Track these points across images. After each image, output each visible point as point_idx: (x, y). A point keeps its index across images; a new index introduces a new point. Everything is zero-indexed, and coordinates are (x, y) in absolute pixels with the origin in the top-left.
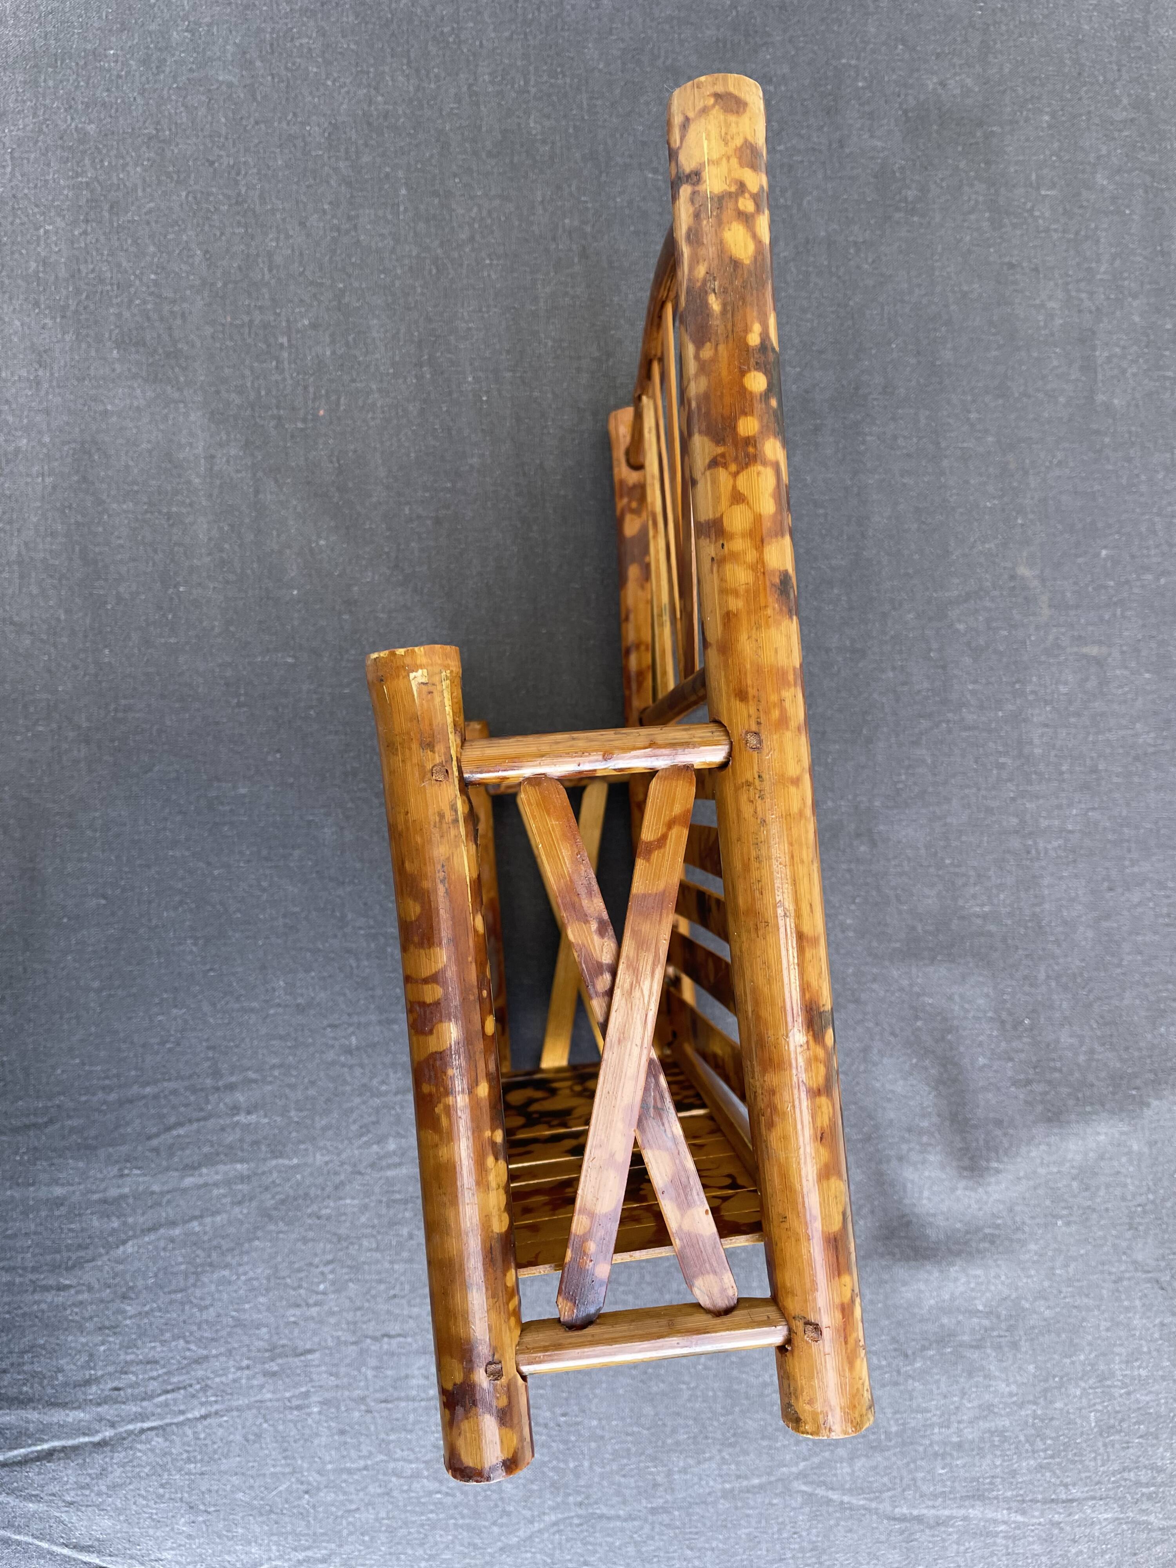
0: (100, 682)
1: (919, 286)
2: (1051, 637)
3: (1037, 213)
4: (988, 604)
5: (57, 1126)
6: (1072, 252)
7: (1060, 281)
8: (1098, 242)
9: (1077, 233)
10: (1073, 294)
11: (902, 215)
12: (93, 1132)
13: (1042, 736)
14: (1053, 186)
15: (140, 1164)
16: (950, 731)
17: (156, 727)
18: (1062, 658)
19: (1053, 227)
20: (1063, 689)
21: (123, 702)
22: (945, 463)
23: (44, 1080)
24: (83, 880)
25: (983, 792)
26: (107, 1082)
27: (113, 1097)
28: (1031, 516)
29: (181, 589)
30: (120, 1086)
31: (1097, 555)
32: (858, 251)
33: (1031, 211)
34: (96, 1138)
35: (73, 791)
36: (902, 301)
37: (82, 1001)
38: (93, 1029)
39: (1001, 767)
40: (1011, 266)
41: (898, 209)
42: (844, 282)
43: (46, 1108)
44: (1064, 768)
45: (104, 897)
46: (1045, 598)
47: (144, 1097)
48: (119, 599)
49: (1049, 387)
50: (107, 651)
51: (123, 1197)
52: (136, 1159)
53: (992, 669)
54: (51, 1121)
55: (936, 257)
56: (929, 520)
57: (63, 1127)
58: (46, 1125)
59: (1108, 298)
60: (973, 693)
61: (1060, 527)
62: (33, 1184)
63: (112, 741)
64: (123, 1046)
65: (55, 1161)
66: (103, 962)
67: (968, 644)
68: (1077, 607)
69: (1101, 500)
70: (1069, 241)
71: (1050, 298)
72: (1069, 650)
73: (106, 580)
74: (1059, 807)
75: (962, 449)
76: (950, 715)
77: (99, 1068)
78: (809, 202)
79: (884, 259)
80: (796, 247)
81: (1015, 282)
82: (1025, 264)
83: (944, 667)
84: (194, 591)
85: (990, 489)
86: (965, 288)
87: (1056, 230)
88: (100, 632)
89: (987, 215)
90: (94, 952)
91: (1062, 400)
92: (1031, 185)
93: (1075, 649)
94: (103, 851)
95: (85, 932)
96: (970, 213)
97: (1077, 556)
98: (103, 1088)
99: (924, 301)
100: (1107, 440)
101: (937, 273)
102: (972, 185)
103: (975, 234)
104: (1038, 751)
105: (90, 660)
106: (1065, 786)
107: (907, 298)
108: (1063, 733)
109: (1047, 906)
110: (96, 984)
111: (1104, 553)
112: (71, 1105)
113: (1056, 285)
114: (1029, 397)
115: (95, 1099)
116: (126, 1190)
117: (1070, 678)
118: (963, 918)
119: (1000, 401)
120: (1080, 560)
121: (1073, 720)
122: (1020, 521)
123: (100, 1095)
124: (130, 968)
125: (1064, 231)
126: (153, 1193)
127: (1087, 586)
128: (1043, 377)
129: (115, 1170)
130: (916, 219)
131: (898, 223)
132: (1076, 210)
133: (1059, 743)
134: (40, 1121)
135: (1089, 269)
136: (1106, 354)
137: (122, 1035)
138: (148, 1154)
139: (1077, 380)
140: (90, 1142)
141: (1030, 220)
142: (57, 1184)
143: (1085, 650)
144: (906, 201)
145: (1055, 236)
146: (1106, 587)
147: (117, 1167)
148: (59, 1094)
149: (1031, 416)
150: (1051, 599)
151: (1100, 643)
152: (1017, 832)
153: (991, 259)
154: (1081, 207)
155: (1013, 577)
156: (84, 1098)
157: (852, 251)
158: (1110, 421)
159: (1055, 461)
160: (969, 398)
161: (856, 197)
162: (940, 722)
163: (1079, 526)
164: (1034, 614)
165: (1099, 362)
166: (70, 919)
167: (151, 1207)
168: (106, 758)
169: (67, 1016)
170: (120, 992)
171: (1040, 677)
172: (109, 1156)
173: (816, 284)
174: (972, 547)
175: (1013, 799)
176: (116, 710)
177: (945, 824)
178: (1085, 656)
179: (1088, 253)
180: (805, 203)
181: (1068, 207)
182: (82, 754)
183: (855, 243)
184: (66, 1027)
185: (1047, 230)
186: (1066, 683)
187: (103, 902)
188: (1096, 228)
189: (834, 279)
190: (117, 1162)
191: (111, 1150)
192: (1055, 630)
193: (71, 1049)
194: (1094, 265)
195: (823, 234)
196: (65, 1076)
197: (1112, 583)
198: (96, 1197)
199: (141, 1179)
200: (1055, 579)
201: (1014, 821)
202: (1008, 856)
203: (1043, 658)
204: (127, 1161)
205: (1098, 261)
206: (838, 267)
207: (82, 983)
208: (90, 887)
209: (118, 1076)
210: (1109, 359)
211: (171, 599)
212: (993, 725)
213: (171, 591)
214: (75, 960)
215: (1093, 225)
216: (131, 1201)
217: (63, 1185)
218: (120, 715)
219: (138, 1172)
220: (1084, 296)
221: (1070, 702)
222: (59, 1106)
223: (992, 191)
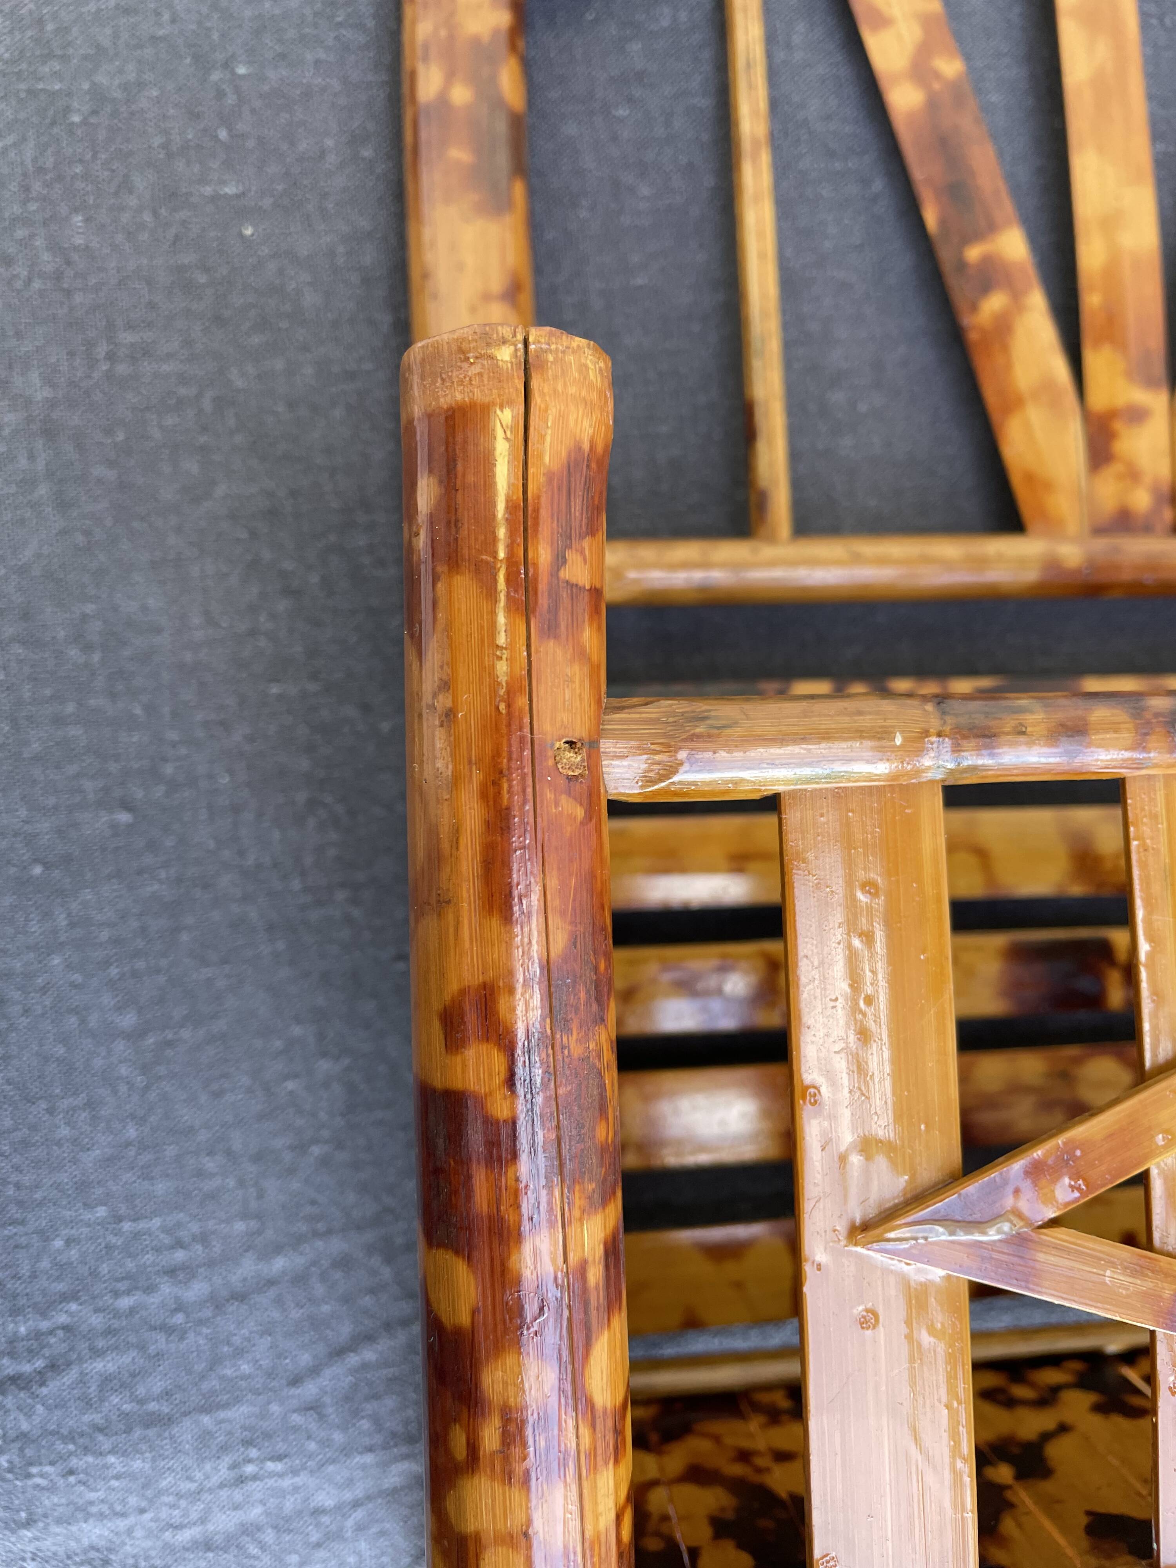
0: (69, 293)
5: (73, 1374)
12: (157, 1385)
15: (281, 1447)
17: (209, 395)
21: (127, 338)
23: (25, 1270)
24: (72, 769)
26: (180, 1255)
27: (197, 1290)
29: (242, 70)
30: (211, 1264)
34: (167, 1394)
35: (28, 554)
37: (98, 1063)
38: (132, 1132)
43: (38, 1335)
45: (127, 805)
47: (271, 1282)
48: (98, 96)
50: (78, 219)
51: (249, 1530)
52: (268, 1436)
54: (53, 1367)
57: (82, 1381)
58: (41, 1377)
62: (29, 1523)
63: (109, 431)
64: (210, 1164)
65: (74, 1462)
66: (141, 964)
73: (65, 59)
77: (156, 1222)
84: (272, 74)
88: (60, 178)
90: (116, 941)
94: (113, 696)
95: (87, 895)
98: (171, 1272)
105: (39, 242)
110: (128, 1020)
112: (96, 1321)
115: (154, 1300)
116: (255, 1513)
123: (167, 1289)
124: (207, 972)
126: (318, 1512)
129: (222, 1470)
134: (27, 1368)
137: (203, 1136)
138: (296, 1419)
140: (152, 1406)
142: (87, 1517)
147: (227, 1460)
148: (65, 1298)
156: (125, 1303)
166: (47, 866)
167: (318, 1545)
168: (99, 471)
169: (65, 1104)
170: (186, 1034)
172: (205, 1436)
176: (111, 357)
182: (40, 465)
184: (64, 1132)
187: (124, 817)
190: (224, 1449)
191: (206, 1420)
193: (83, 1186)
196: (74, 1253)
198: (185, 1536)
199: (287, 1483)
204: (248, 1443)
207: (93, 1021)
208: (88, 785)
209: (203, 1239)
211: (220, 95)
213: (215, 76)
214: (69, 967)
216: (269, 1536)
217: (101, 1516)
218: (122, 369)
219: (278, 1467)
222: (66, 1328)
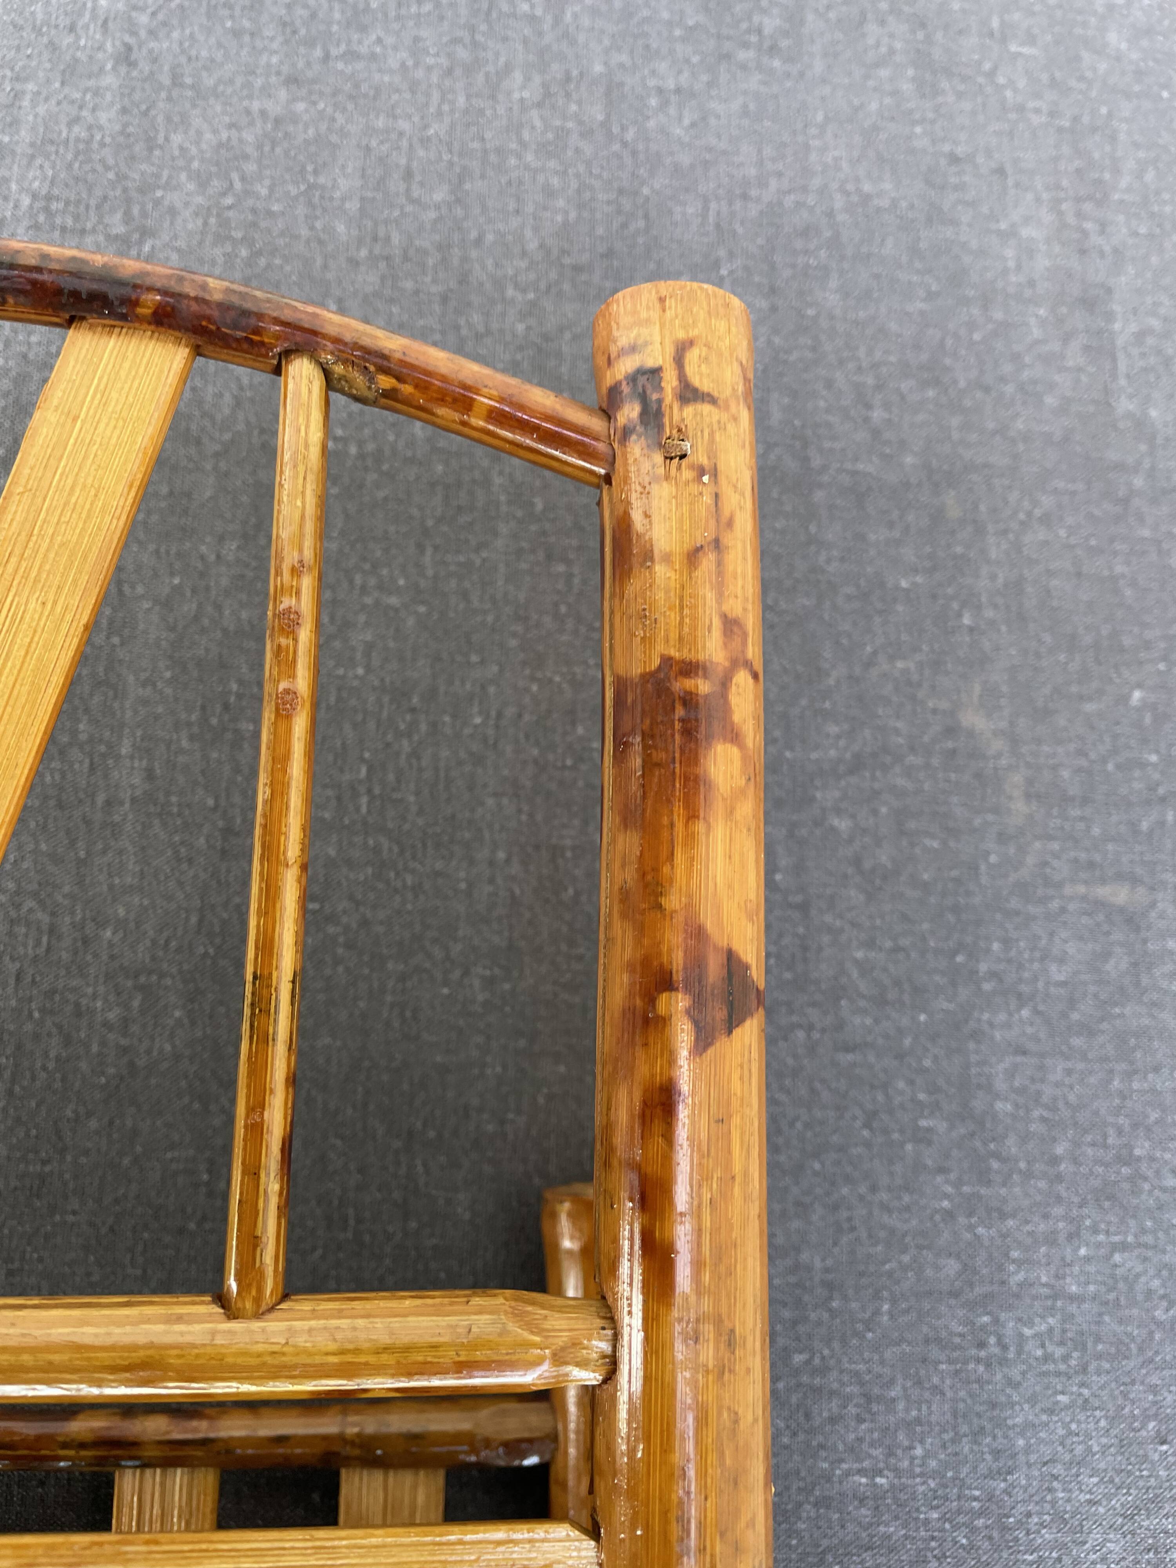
1: (780, 175)
2: (1030, 860)
3: (1001, 80)
4: (901, 782)
6: (1066, 150)
7: (1045, 196)
8: (1113, 138)
9: (1076, 119)
10: (1071, 220)
11: (751, 54)
13: (1011, 1074)
14: (1031, 39)
16: (812, 1049)
18: (1055, 905)
19: (1031, 105)
20: (1057, 973)
22: (819, 496)
25: (884, 1196)
28: (989, 613)
31: (1124, 699)
32: (665, 104)
33: (991, 74)
36: (745, 197)
39: (923, 1138)
40: (954, 159)
41: (746, 45)
42: (634, 153)
44: (1059, 1150)
46: (1017, 778)
49: (1026, 375)
53: (905, 918)
55: (813, 131)
56: (783, 605)
59: (1136, 234)
60: (865, 968)
61: (1047, 638)
67: (857, 861)
68: (1085, 801)
69: (1128, 592)
70: (1060, 130)
71: (1027, 220)
72: (1068, 890)
74: (1051, 1240)
75: (854, 473)
76: (814, 1014)
78: (575, 16)
79: (713, 121)
80: (545, 86)
81: (960, 187)
82: (980, 160)
83: (804, 908)
85: (908, 553)
86: (867, 187)
87: (1037, 111)
89: (910, 72)
91: (1050, 400)
92: (991, 34)
93: (1082, 889)
96: (877, 65)
97: (1081, 698)
99: (789, 201)
100: (1138, 482)
101: (813, 157)
102: (882, 23)
103: (887, 100)
104: (1003, 1107)
106: (1061, 1189)
107: (754, 193)
108: (1058, 1069)
109: (1020, 1477)
111: (1137, 695)
113: (1038, 200)
114: (987, 389)
117: (1071, 948)
118: (824, 1502)
119: (931, 393)
120: (1090, 707)
121: (1077, 1042)
122: (967, 620)
125: (1052, 114)
127: (1104, 760)
128: (1016, 357)
130: (776, 63)
131: (744, 67)
132: (1073, 83)
133: (1048, 1092)
135: (1099, 182)
136: (1133, 328)
139: (1080, 370)
141: (989, 90)
143: (1102, 892)
144: (759, 31)
145: (1036, 120)
146: (1143, 765)
149: (991, 425)
150: (1030, 782)
151: (1134, 880)
152: (955, 1294)
153: (918, 144)
154: (1082, 78)
155: (951, 731)
157: (653, 102)
158: (1143, 447)
159: (1038, 512)
160: (870, 381)
161: (665, 15)
162: (793, 1027)
163: (1088, 639)
164: (996, 810)
165: (1120, 342)
171: (1006, 942)
173: (577, 150)
174: (869, 664)
175: (949, 1215)
177: (796, 1268)
178: (1100, 904)
179: (1096, 155)
180: (568, 17)
181: (1058, 75)
183: (660, 91)
185: (1021, 109)
186: (1062, 961)
188: (1110, 115)
189: (616, 147)
192: (1038, 845)
194: (1107, 176)
195: (598, 68)
197: (1154, 758)
200: (1039, 741)
201: (952, 1266)
202: (935, 1352)
203: (1014, 903)
205: (1117, 171)
206: (623, 128)
210: (1140, 336)
212: (907, 1042)
215: (1104, 110)
220: (1088, 225)
221: (1072, 1003)
223: (920, 35)
